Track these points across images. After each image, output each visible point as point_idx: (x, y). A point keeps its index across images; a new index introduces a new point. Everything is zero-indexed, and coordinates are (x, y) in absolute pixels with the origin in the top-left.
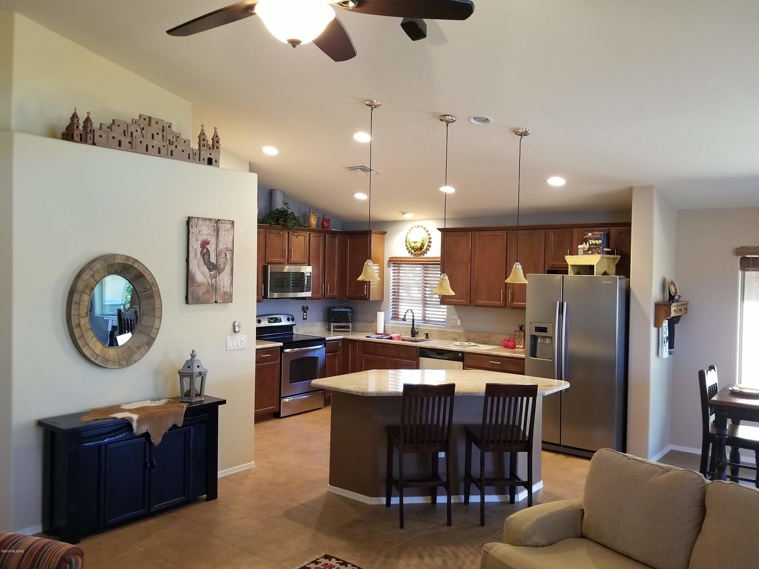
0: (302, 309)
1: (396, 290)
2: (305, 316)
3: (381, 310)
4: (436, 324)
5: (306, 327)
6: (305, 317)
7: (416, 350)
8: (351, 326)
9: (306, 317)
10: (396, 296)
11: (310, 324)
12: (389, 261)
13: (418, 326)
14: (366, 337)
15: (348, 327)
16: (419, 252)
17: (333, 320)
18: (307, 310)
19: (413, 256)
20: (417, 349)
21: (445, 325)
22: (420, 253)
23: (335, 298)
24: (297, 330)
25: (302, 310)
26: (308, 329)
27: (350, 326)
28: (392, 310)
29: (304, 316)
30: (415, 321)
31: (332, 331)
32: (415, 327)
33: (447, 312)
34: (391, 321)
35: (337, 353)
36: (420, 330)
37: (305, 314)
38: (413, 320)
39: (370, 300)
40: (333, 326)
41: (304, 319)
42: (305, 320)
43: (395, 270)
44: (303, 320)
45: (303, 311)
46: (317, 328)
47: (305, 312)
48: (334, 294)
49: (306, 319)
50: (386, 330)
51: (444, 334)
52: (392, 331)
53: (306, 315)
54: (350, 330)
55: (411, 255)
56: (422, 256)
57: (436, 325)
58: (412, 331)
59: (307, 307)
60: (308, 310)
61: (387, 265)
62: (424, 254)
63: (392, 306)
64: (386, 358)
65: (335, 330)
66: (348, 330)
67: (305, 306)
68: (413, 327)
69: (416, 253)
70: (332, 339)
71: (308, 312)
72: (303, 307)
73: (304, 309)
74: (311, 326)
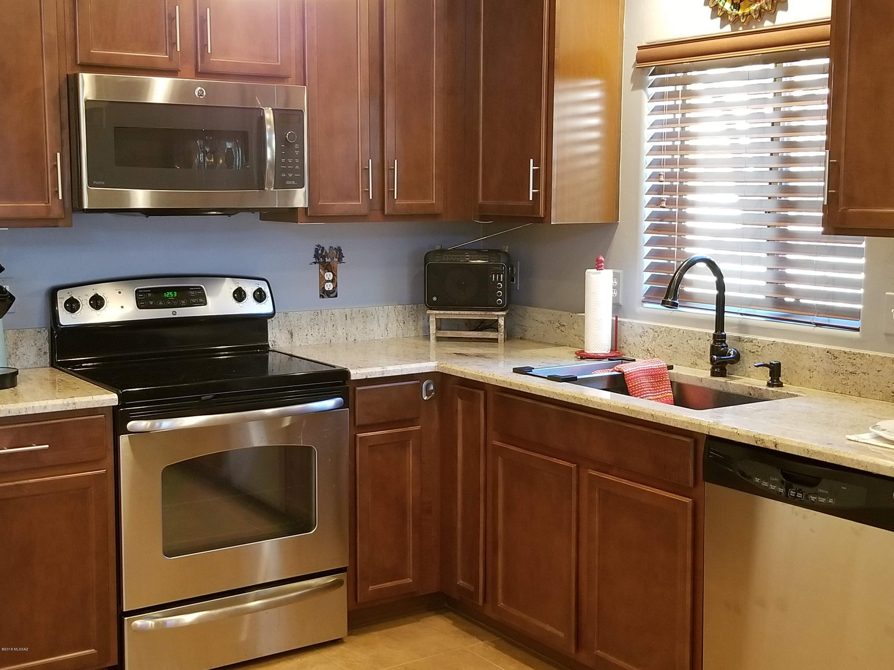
0: (316, 256)
1: (662, 179)
2: (328, 281)
3: (601, 262)
4: (817, 325)
5: (330, 325)
6: (329, 287)
7: (692, 446)
8: (501, 322)
9: (335, 288)
10: (664, 204)
11: (348, 311)
12: (639, 60)
13: (743, 327)
14: (516, 371)
15: (493, 326)
16: (753, 7)
17: (435, 299)
18: (336, 260)
19: (728, 29)
20: (696, 442)
21: (857, 330)
22: (755, 10)
23: (434, 216)
24: (292, 335)
25: (314, 260)
26: (340, 331)
27: (497, 320)
28: (647, 262)
29: (323, 281)
30: (726, 308)
31: (432, 337)
32: (727, 332)
33: (867, 269)
34: (646, 305)
35: (411, 428)
36: (748, 346)
37: (329, 276)
38: (721, 302)
39: (552, 223)
40: (436, 318)
41: (325, 294)
42: (329, 297)
43: (662, 96)
44: (322, 296)
45: (317, 265)
46: (383, 326)
47: (328, 267)
48: (429, 202)
49: (331, 295)
50: (625, 343)
51: (851, 370)
52: (646, 346)
53: (332, 281)
54: (501, 335)
55: (722, 26)
56: (767, 24)
57: (818, 329)
58: (714, 350)
59: (339, 250)
60: (340, 260)
61: (632, 83)
62: (775, 13)
63: (647, 244)
64: (573, 466)
65: (442, 334)
66: (491, 335)
67: (327, 249)
68: (718, 333)
69: (740, 12)
70: (385, 375)
71: (340, 268)
72: (317, 251)
73: (324, 257)
74: (352, 319)
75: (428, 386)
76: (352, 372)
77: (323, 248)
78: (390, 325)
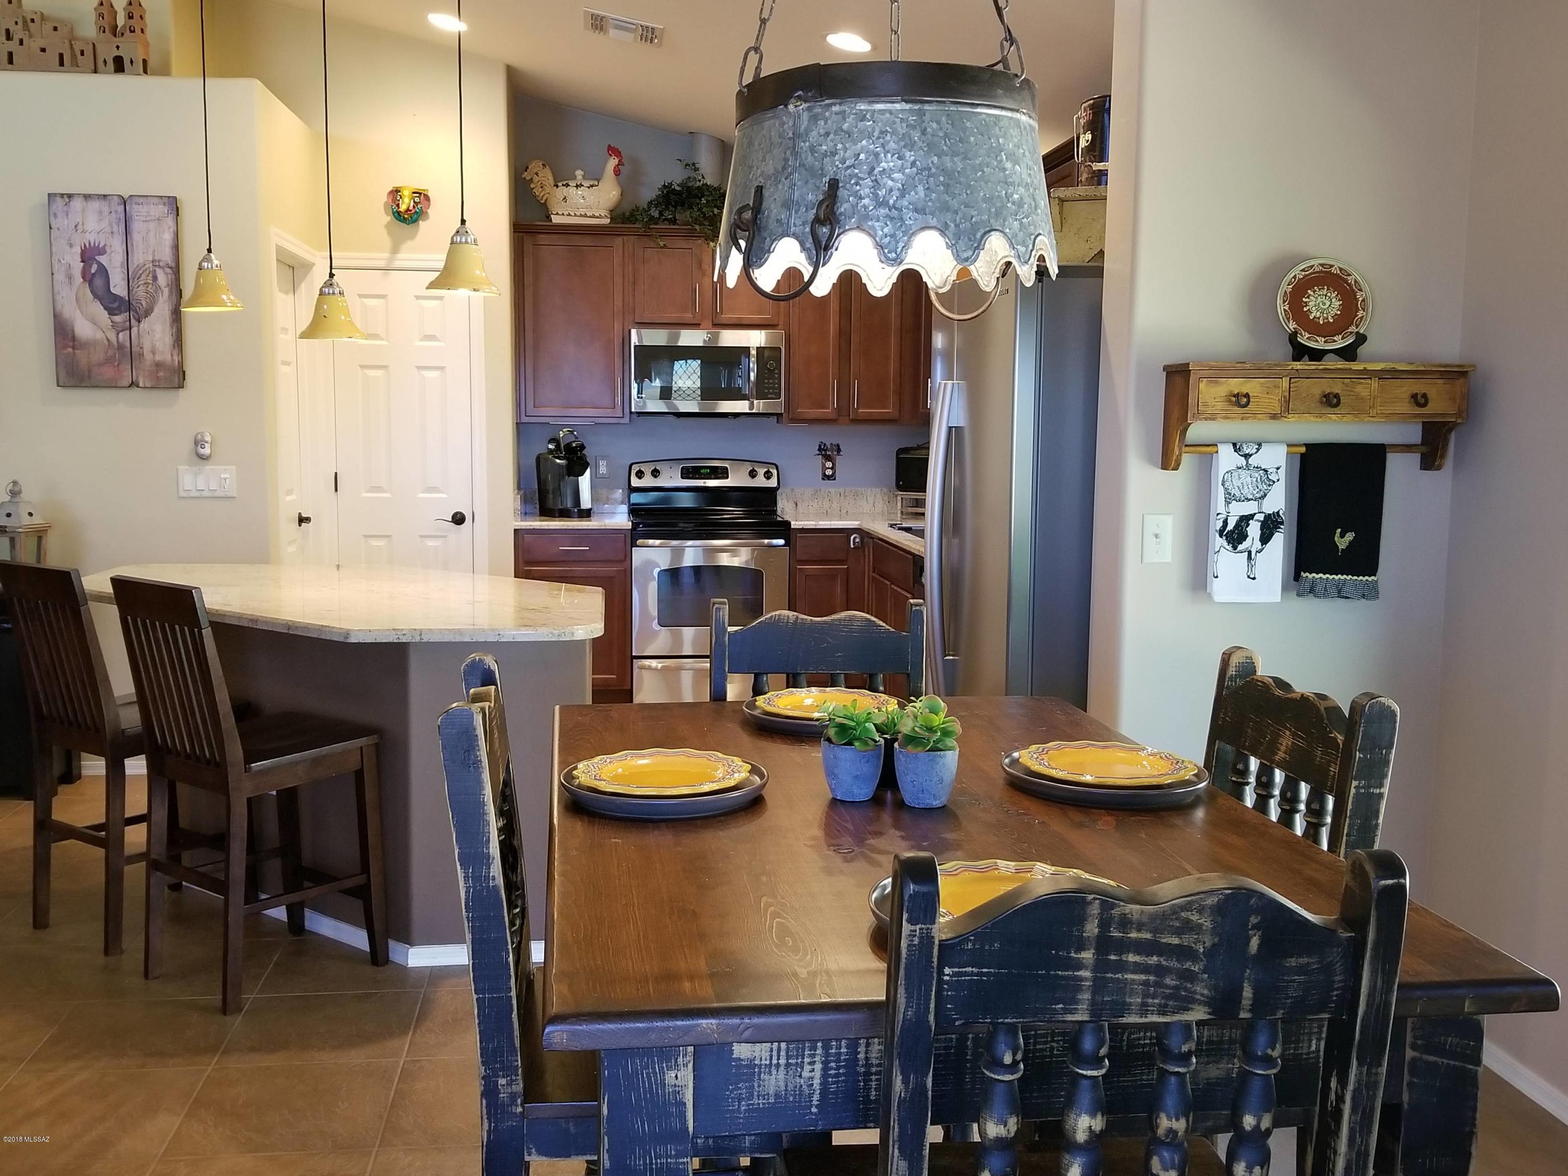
0: (819, 450)
2: (829, 468)
5: (827, 499)
6: (829, 472)
9: (834, 473)
11: (842, 490)
17: (902, 484)
18: (835, 453)
23: (893, 421)
24: (796, 504)
25: (818, 452)
26: (835, 505)
29: (824, 468)
37: (829, 464)
40: (901, 498)
41: (825, 477)
42: (829, 480)
44: (823, 479)
45: (820, 457)
46: (871, 502)
47: (828, 458)
49: (831, 478)
53: (832, 468)
59: (838, 446)
60: (839, 453)
65: (904, 510)
67: (828, 445)
70: (817, 527)
71: (839, 460)
72: (820, 446)
73: (825, 450)
74: (845, 496)
75: (855, 538)
76: (792, 523)
77: (825, 444)
78: (876, 503)
